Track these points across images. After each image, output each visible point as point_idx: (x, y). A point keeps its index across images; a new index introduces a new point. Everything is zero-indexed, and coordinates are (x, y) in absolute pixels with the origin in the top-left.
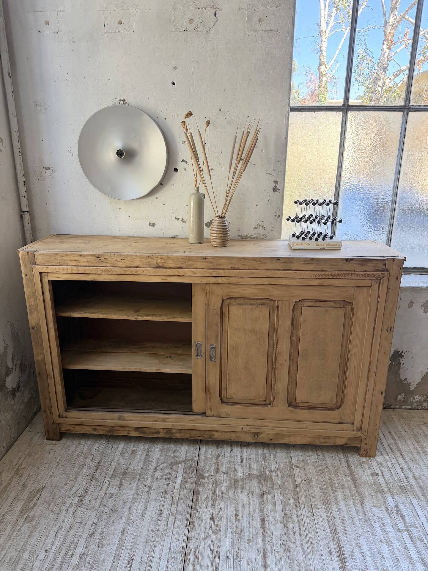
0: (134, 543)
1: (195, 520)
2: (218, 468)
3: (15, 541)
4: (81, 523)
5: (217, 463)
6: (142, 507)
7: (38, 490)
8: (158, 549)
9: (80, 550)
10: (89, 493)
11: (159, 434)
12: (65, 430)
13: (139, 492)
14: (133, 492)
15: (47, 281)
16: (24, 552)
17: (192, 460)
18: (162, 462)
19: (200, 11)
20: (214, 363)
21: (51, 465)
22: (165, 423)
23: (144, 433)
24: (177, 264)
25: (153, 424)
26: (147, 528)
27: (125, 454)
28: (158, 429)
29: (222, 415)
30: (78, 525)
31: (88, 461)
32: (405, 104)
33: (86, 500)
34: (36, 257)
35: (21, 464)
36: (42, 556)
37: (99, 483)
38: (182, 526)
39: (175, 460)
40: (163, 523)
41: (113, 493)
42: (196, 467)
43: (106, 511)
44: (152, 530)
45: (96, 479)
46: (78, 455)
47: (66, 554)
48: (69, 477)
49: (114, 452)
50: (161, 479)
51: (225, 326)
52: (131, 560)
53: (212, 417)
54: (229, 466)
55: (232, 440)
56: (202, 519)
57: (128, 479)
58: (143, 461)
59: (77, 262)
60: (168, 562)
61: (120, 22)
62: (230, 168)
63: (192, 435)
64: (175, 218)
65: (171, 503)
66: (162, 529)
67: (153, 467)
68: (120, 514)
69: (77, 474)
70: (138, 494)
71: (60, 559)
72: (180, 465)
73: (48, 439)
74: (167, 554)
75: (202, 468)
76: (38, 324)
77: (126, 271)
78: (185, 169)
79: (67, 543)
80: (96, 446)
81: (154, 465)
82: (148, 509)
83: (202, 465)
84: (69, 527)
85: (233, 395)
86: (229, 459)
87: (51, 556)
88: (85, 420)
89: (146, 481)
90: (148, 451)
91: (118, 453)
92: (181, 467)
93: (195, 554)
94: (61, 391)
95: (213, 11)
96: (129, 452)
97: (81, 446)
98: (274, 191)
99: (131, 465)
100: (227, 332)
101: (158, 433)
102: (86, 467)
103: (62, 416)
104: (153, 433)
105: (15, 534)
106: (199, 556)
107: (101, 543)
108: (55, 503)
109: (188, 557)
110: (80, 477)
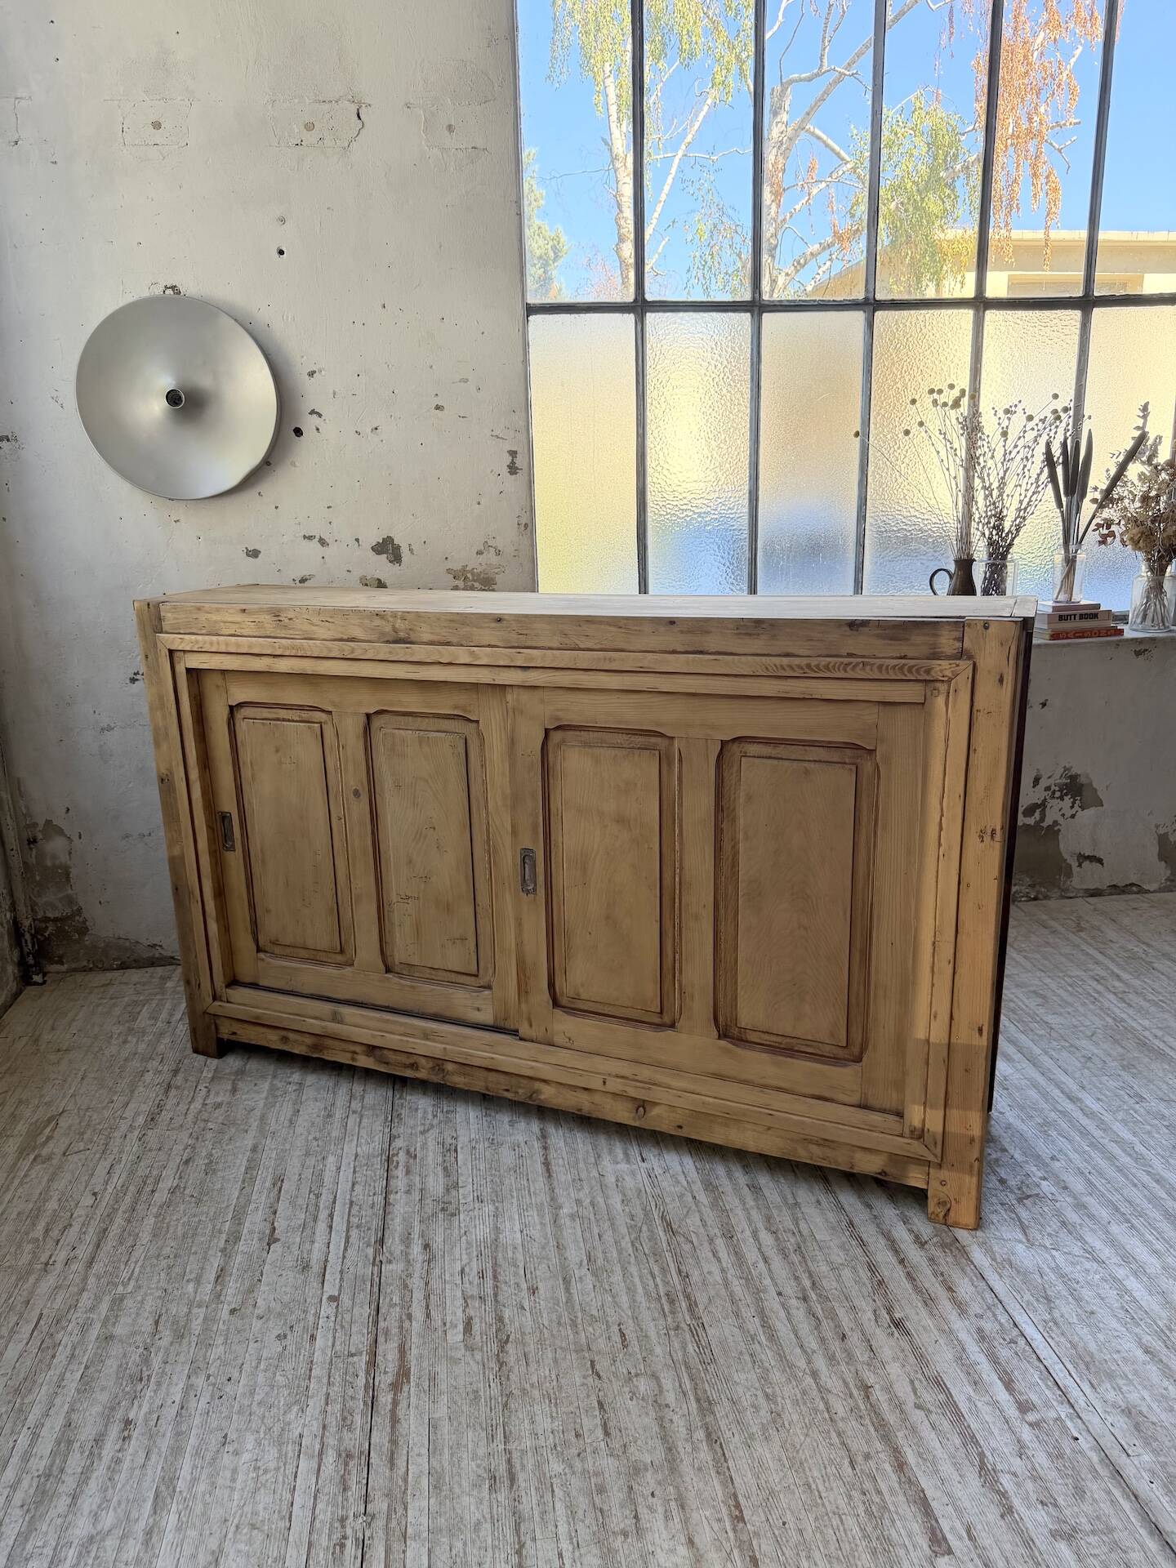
0: (281, 1158)
1: (403, 1112)
3: (20, 1190)
4: (160, 1149)
6: (287, 1111)
8: (331, 1159)
9: (167, 1183)
14: (264, 1095)
16: (45, 1201)
19: (326, 106)
26: (303, 1136)
30: (154, 1153)
32: (754, 297)
33: (165, 1116)
36: (88, 1200)
37: (185, 1092)
38: (378, 1123)
40: (336, 1125)
43: (212, 1127)
44: (315, 1138)
45: (178, 1088)
46: (126, 1060)
47: (139, 1192)
48: (116, 1092)
52: (279, 1181)
56: (417, 1110)
57: (249, 1079)
60: (354, 1172)
61: (157, 125)
64: (305, 537)
65: (348, 1097)
66: (335, 1134)
68: (242, 1127)
70: (275, 1096)
71: (128, 1199)
74: (353, 1162)
78: (318, 429)
79: (138, 1179)
82: (300, 1112)
84: (135, 1158)
87: (107, 1199)
93: (408, 1153)
95: (354, 108)
98: (511, 473)
105: (17, 1182)
106: (416, 1156)
107: (210, 1169)
108: (94, 1130)
109: (395, 1159)
110: (141, 1089)
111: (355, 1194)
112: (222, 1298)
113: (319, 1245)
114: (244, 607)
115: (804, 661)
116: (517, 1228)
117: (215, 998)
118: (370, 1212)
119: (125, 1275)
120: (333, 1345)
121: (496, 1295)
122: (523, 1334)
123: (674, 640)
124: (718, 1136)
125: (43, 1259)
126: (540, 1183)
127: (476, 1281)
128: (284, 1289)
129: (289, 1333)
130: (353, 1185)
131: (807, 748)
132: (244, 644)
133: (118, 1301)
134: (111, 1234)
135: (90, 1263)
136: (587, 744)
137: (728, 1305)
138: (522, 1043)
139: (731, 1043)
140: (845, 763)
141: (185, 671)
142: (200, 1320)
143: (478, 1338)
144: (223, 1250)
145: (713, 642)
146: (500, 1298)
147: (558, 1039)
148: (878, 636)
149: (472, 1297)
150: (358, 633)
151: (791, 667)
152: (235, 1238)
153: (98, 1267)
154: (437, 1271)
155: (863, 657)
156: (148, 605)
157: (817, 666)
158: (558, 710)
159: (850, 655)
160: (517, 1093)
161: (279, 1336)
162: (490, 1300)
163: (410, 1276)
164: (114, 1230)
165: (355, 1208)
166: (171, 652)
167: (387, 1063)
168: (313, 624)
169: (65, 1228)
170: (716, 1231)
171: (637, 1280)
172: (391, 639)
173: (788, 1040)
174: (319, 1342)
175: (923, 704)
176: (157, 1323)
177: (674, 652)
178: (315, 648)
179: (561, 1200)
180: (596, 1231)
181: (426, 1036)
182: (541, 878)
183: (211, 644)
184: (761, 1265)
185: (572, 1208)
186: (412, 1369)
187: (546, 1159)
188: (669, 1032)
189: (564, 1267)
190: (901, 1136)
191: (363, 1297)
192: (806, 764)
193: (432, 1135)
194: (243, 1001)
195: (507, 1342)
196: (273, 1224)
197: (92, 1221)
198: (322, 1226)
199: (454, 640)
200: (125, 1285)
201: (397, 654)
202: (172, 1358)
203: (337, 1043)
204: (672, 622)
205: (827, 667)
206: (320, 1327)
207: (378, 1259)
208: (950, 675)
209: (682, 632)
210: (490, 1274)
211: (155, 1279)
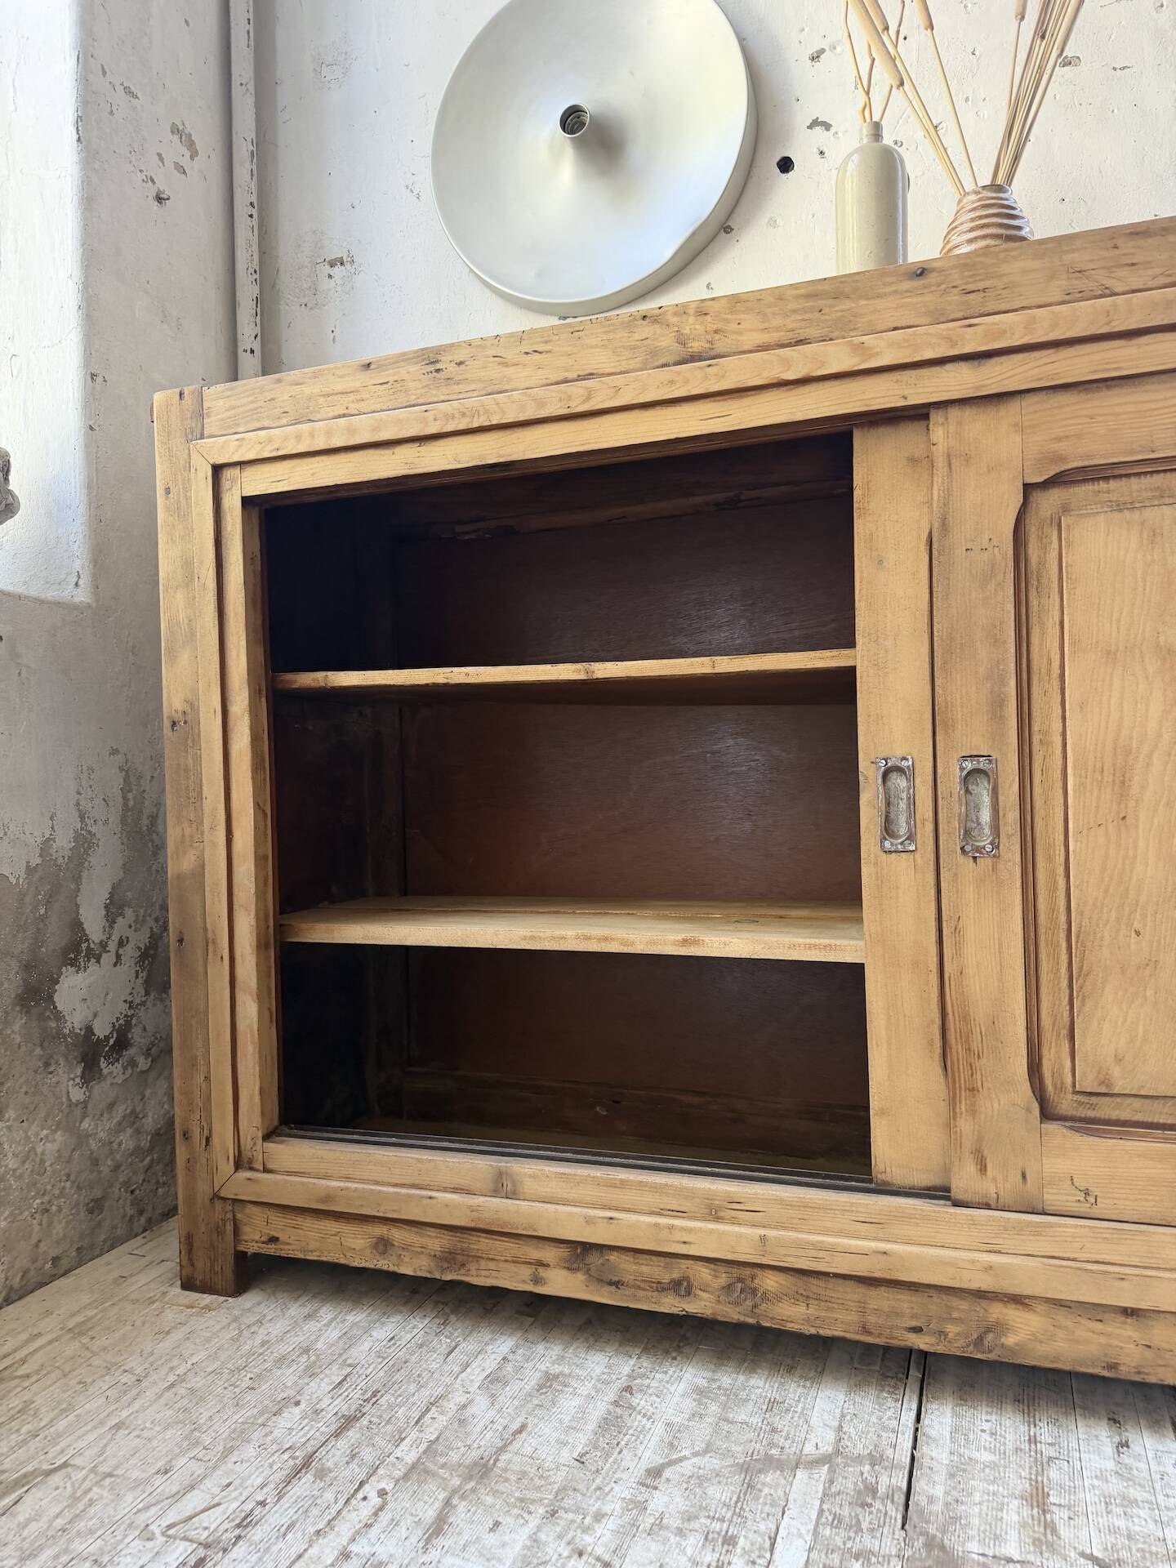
2: (1050, 1527)
5: (1038, 1498)
7: (25, 1476)
10: (257, 1534)
11: (689, 1292)
12: (257, 1238)
15: (237, 504)
17: (875, 1460)
18: (700, 1446)
20: (985, 863)
21: (145, 1384)
22: (721, 1227)
23: (611, 1283)
24: (777, 329)
25: (656, 1225)
27: (506, 1383)
28: (685, 1263)
29: (1053, 1197)
31: (319, 1387)
34: (206, 404)
35: (24, 1361)
37: (329, 1496)
39: (771, 1445)
41: (384, 1557)
42: (900, 1498)
45: (321, 1474)
46: (282, 1359)
48: (197, 1444)
49: (457, 1369)
50: (680, 1532)
51: (1044, 645)
53: (988, 1207)
54: (1121, 1523)
55: (1126, 1372)
57: (489, 1500)
58: (591, 1426)
59: (352, 397)
62: (1022, 17)
63: (872, 1319)
67: (644, 1465)
69: (241, 1435)
72: (801, 1474)
73: (187, 1285)
75: (938, 1507)
76: (192, 705)
77: (541, 404)
78: (822, 153)
80: (381, 1333)
81: (650, 1456)
83: (939, 1491)
85: (1116, 1071)
86: (1115, 1486)
88: (342, 1184)
89: (586, 1530)
90: (628, 1389)
91: (476, 1374)
92: (806, 1487)
94: (255, 1027)
96: (532, 1379)
97: (312, 1326)
99: (524, 1434)
100: (1056, 683)
101: (685, 1287)
102: (297, 1410)
103: (250, 1161)
104: (661, 1288)
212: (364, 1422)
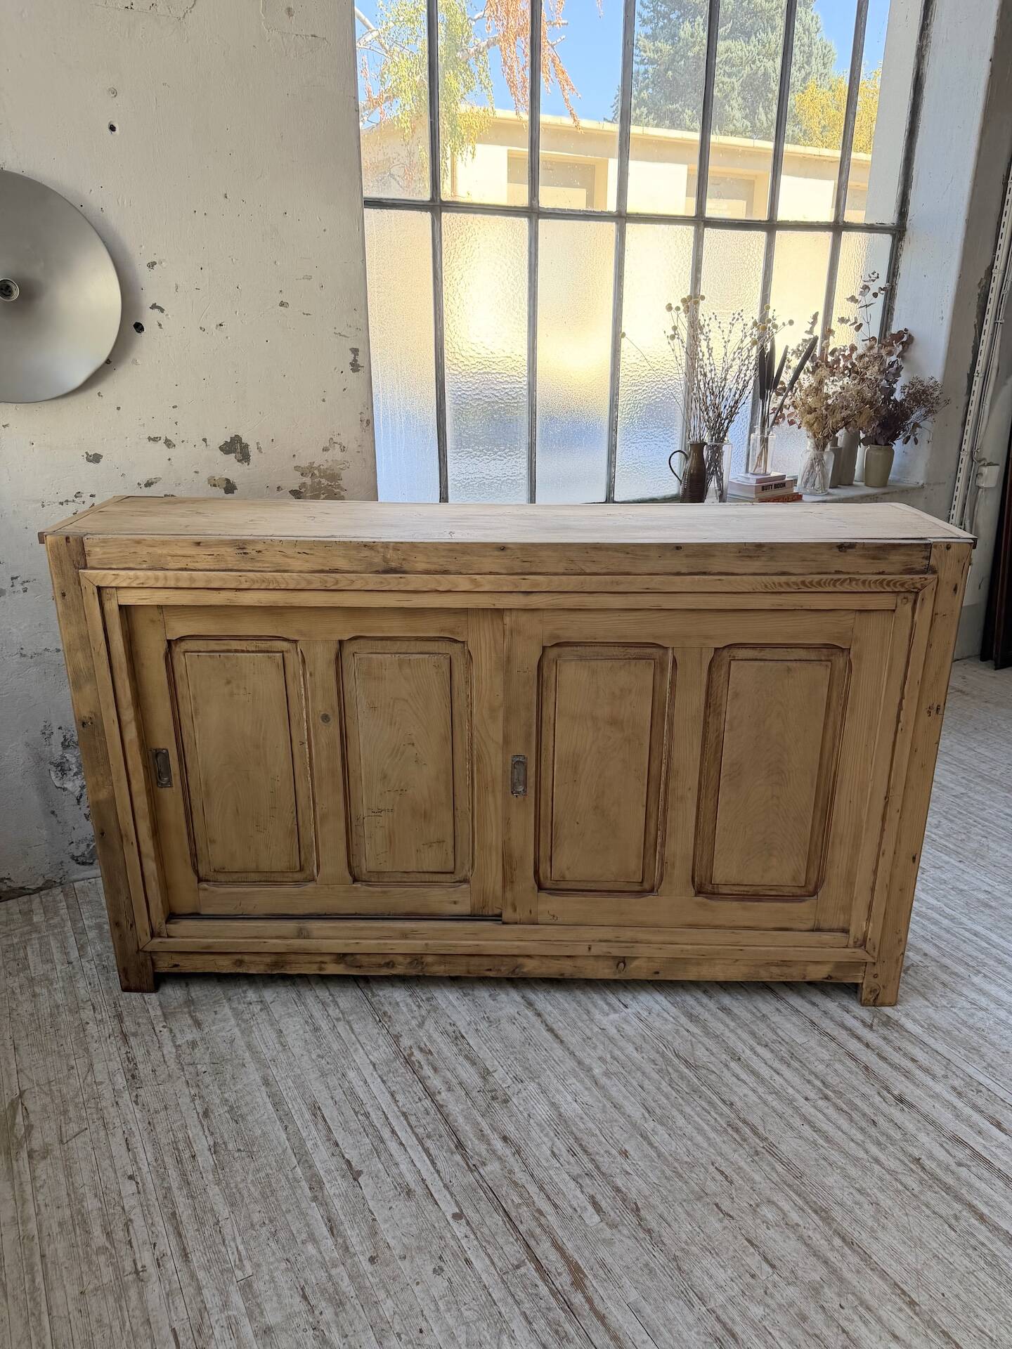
0: (300, 1085)
1: (386, 1009)
3: (40, 1197)
4: (166, 1108)
6: (270, 1035)
7: (11, 1103)
8: (351, 1075)
9: (202, 1144)
10: (139, 1059)
13: (247, 1016)
14: (233, 1022)
16: (81, 1201)
26: (306, 1058)
30: (163, 1113)
31: (87, 1014)
33: (144, 1070)
36: (129, 1187)
37: (147, 1038)
38: (370, 1026)
40: (331, 1037)
41: (191, 1039)
43: (204, 1070)
44: (319, 1056)
45: (135, 1035)
46: (52, 1016)
47: (179, 1161)
48: (69, 1055)
52: (315, 1110)
56: (397, 1004)
57: (204, 1008)
60: (384, 1082)
64: (150, 439)
65: (321, 1006)
66: (335, 1046)
68: (236, 1062)
69: (82, 1044)
70: (246, 1021)
71: (173, 1174)
74: (375, 1073)
78: (160, 325)
79: (167, 1147)
82: (284, 1032)
84: (146, 1125)
87: (149, 1179)
93: (421, 1050)
102: (91, 1025)
105: (28, 1189)
106: (430, 1051)
107: (236, 1116)
108: (76, 1106)
109: (413, 1058)
110: (96, 1045)
111: (400, 1104)
112: (352, 1250)
113: (404, 1167)
114: (197, 538)
115: (801, 578)
116: (569, 1098)
117: (153, 936)
118: (428, 1119)
119: (233, 1258)
120: (493, 1263)
121: (598, 1168)
122: (646, 1197)
123: (679, 563)
124: (692, 974)
125: (128, 1266)
126: (558, 1052)
127: (572, 1160)
128: (404, 1221)
129: (442, 1264)
130: (392, 1095)
131: (789, 650)
132: (200, 578)
133: (246, 1287)
134: (184, 1218)
135: (185, 1256)
136: (581, 658)
137: (778, 1120)
138: (505, 926)
139: (706, 898)
140: (821, 660)
141: (117, 608)
142: (346, 1279)
143: (612, 1214)
144: (315, 1199)
145: (717, 564)
146: (603, 1169)
147: (540, 919)
148: (863, 556)
149: (579, 1176)
150: (341, 563)
151: (787, 584)
152: (316, 1184)
153: (197, 1259)
154: (531, 1160)
155: (848, 573)
156: (67, 539)
157: (811, 583)
158: (557, 629)
159: (837, 572)
160: (499, 970)
161: (435, 1271)
162: (595, 1173)
163: (511, 1172)
164: (184, 1213)
165: (412, 1119)
166: (99, 589)
167: (360, 967)
168: (286, 557)
169: (126, 1225)
170: (724, 1056)
171: (697, 1119)
172: (380, 569)
173: (754, 888)
174: (477, 1264)
175: (894, 611)
176: (305, 1297)
177: (678, 574)
178: (290, 579)
179: (587, 1061)
180: (635, 1084)
181: (404, 935)
182: (531, 781)
183: (157, 579)
184: (776, 1077)
185: (600, 1066)
186: (580, 1262)
187: (547, 1025)
188: (651, 897)
189: (634, 1125)
190: (847, 947)
191: (484, 1206)
192: (789, 664)
193: (430, 1024)
194: (187, 933)
195: (638, 1209)
196: (344, 1157)
197: (152, 1209)
198: (393, 1146)
199: (452, 568)
200: (242, 1268)
201: (389, 584)
202: (347, 1329)
203: (301, 957)
204: (678, 547)
205: (819, 583)
206: (466, 1249)
207: (471, 1166)
208: (920, 587)
209: (687, 556)
210: (577, 1149)
211: (268, 1251)
212: (125, 1013)
